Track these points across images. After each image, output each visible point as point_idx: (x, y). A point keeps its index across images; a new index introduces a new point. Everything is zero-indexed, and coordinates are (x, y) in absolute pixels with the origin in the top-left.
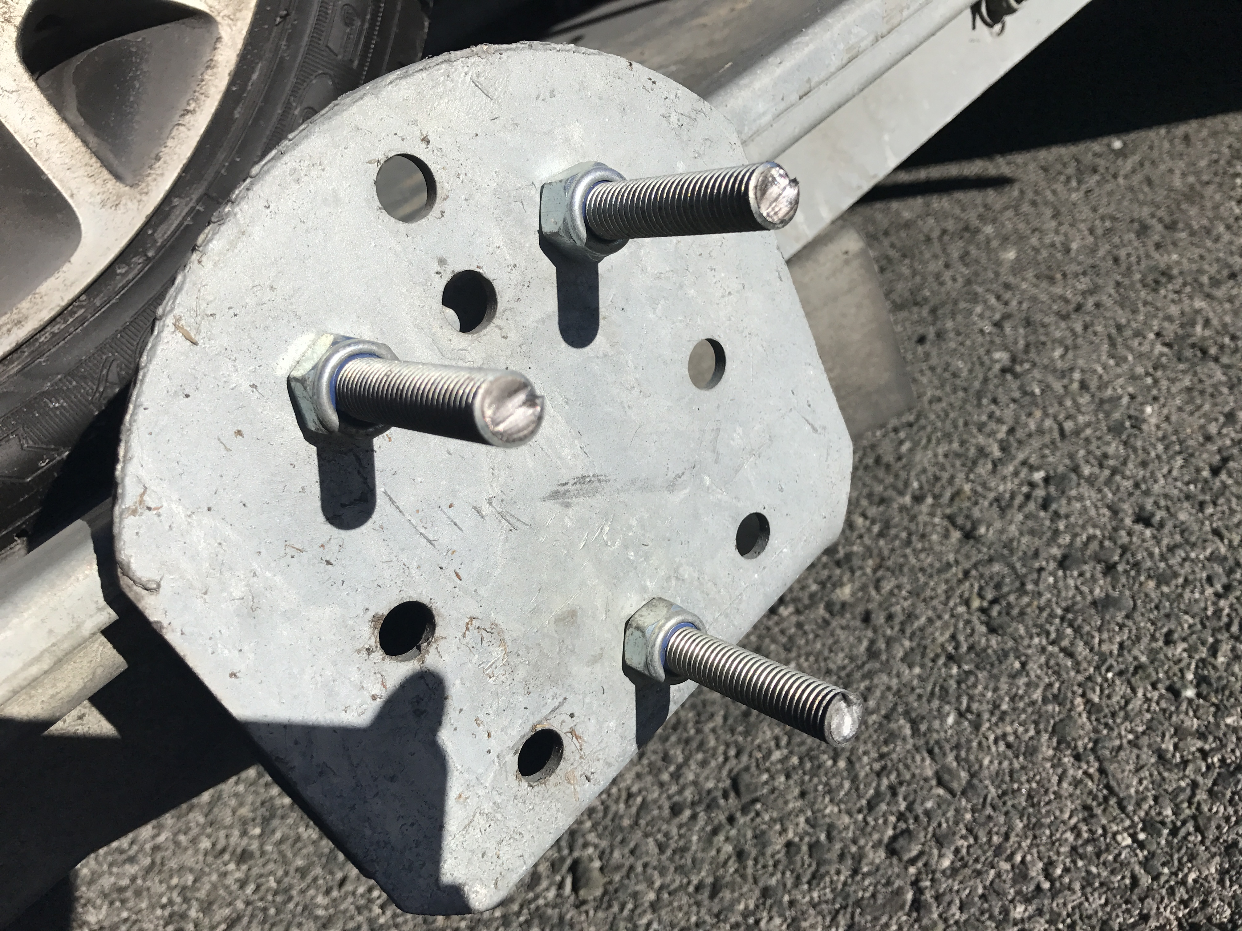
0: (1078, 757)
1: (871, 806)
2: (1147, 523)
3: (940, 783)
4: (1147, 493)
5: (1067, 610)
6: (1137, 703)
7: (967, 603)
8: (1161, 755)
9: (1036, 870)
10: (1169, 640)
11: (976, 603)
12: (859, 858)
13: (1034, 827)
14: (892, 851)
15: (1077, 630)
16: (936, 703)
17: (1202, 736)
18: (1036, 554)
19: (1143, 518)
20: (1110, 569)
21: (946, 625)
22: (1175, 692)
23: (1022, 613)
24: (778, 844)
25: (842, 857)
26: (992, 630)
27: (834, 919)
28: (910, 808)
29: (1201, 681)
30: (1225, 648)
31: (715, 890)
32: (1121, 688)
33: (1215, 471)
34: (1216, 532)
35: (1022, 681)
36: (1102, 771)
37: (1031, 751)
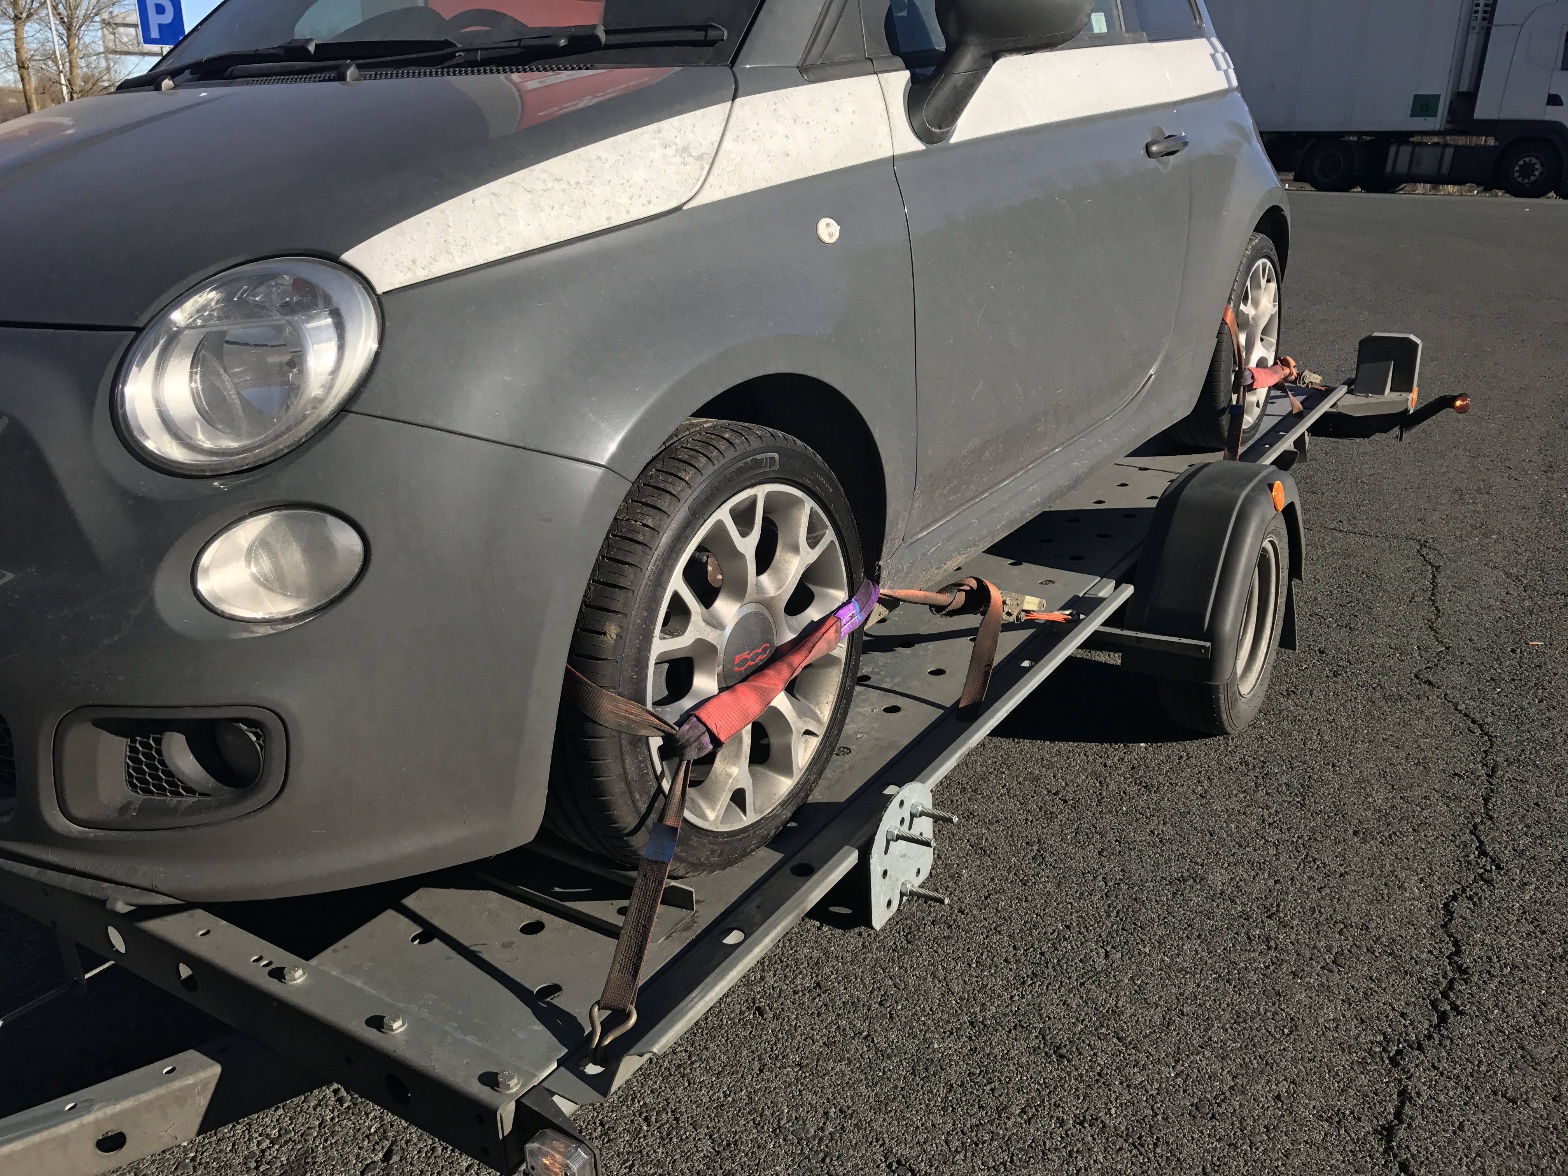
0: (940, 981)
1: (872, 992)
2: (963, 913)
3: (895, 987)
4: (963, 902)
5: (935, 938)
6: (958, 968)
7: (899, 933)
8: (965, 982)
9: (928, 1009)
10: (968, 950)
11: (902, 933)
12: (871, 1006)
13: (926, 999)
14: (881, 1004)
15: (939, 945)
16: (891, 964)
17: (977, 977)
18: (923, 918)
19: (961, 911)
20: (950, 927)
21: (891, 940)
22: (969, 965)
23: (919, 938)
24: (839, 1003)
25: (864, 1006)
26: (908, 942)
27: (864, 1021)
28: (886, 993)
29: (977, 962)
30: (985, 954)
31: (819, 1015)
32: (953, 963)
33: (986, 898)
34: (985, 919)
35: (921, 959)
36: (947, 985)
37: (925, 979)
